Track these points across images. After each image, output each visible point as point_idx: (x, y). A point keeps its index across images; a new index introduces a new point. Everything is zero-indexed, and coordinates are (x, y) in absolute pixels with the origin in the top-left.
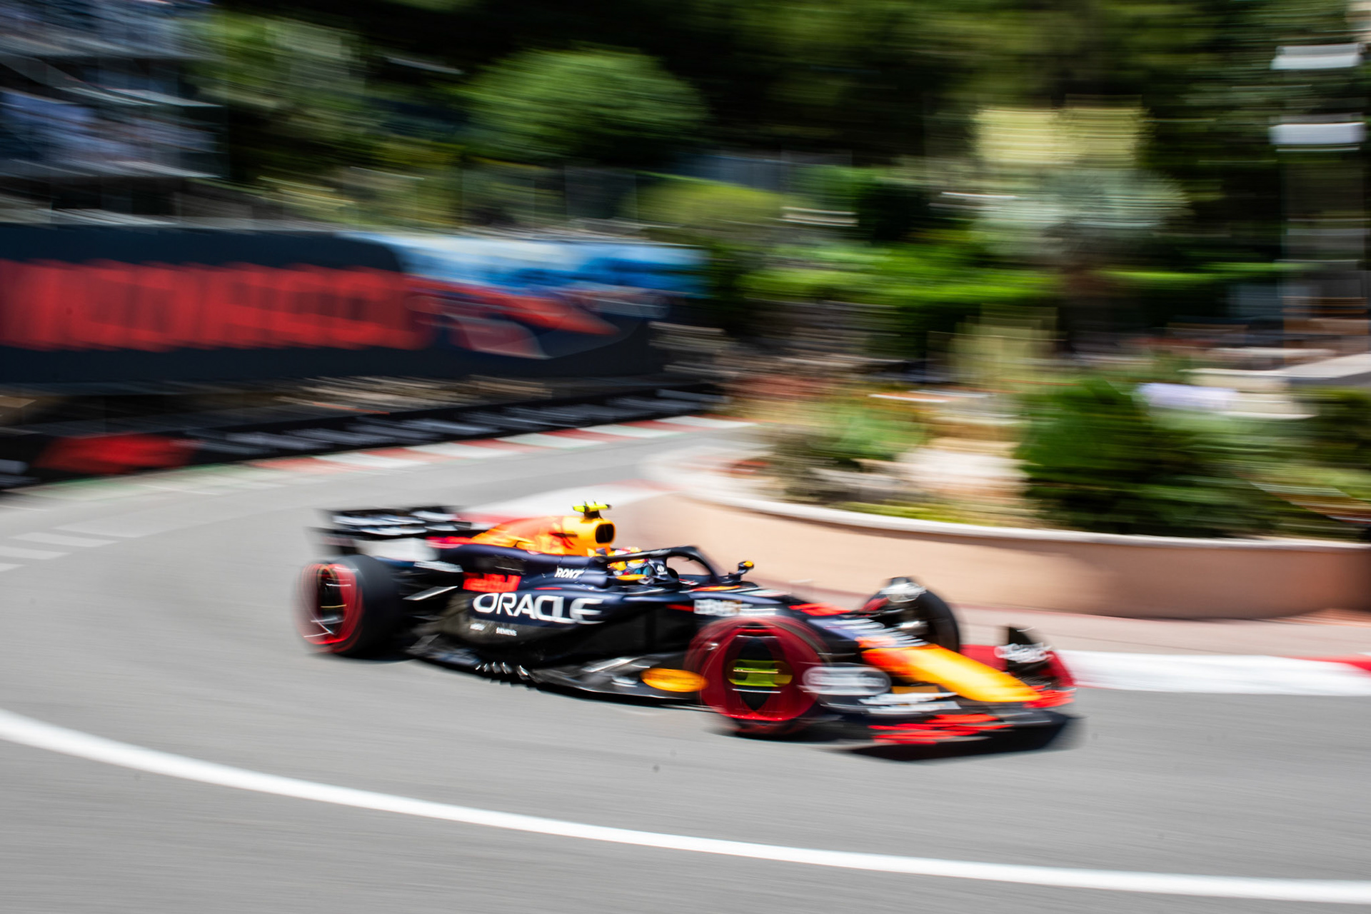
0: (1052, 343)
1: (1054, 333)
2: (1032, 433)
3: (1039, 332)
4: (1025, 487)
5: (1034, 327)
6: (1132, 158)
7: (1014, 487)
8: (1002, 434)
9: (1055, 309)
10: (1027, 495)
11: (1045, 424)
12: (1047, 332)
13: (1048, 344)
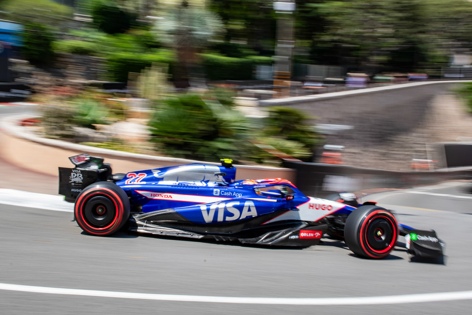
0: (166, 79)
1: (167, 74)
2: (155, 115)
3: (161, 74)
4: (150, 137)
5: (159, 72)
6: (204, 5)
7: (146, 137)
8: (143, 115)
9: (168, 64)
10: (150, 141)
11: (160, 112)
12: (164, 74)
13: (164, 78)
